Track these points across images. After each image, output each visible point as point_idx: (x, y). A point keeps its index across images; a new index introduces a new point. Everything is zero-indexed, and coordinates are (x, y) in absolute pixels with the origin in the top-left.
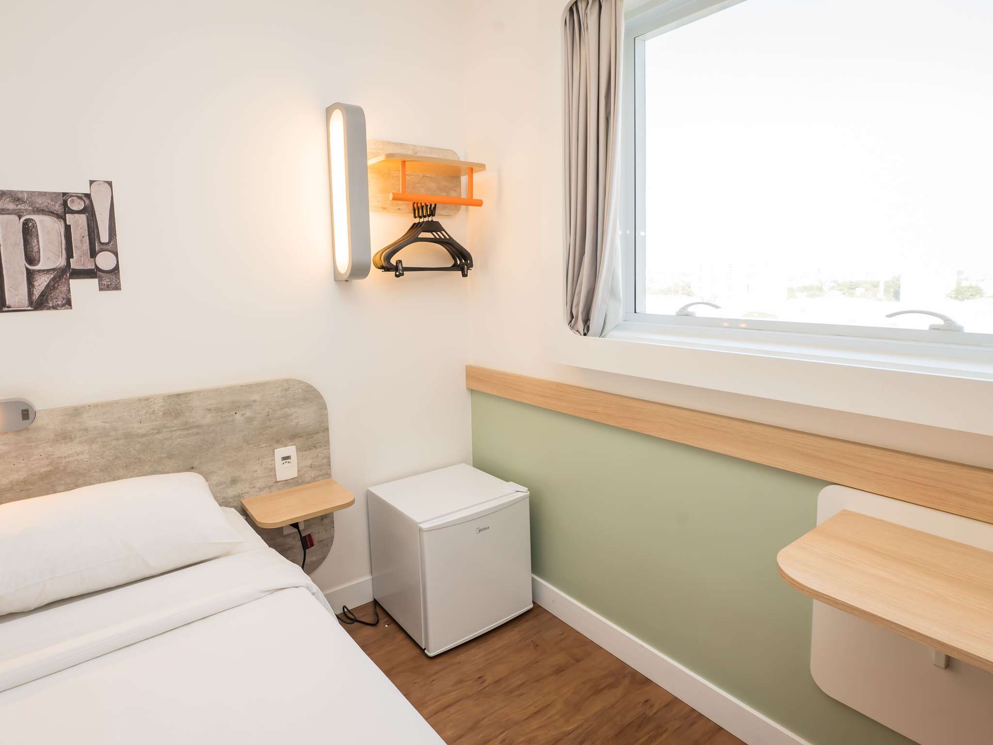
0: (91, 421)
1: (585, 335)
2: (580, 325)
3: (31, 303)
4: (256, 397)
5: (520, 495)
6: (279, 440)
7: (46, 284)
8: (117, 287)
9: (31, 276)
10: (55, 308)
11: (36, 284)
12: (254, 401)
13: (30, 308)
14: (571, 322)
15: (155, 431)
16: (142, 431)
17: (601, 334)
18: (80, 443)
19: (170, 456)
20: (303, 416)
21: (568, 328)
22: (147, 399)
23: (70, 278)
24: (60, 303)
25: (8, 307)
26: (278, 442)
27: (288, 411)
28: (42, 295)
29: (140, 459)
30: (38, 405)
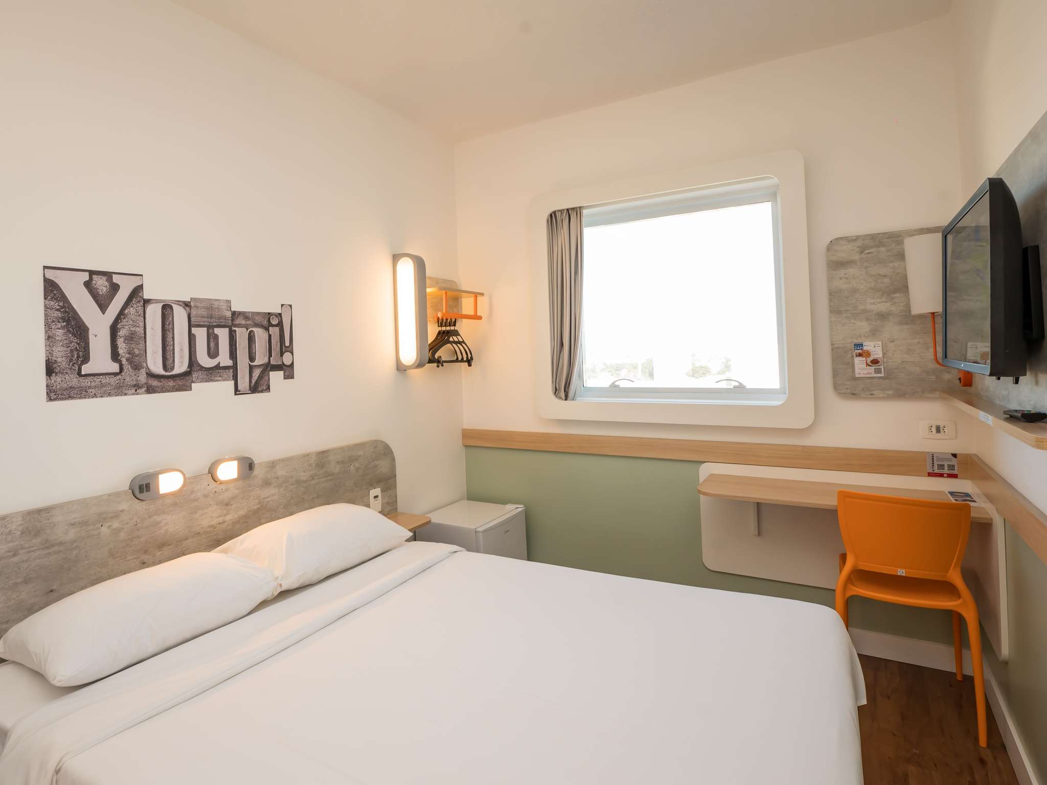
0: (281, 472)
1: (566, 399)
2: (563, 394)
3: (250, 389)
4: (360, 453)
5: (520, 509)
6: (372, 485)
7: (258, 375)
8: (292, 377)
9: (251, 368)
10: (262, 391)
11: (253, 375)
12: (360, 456)
13: (249, 392)
14: (556, 392)
15: (311, 478)
16: (304, 478)
17: (573, 400)
18: (275, 487)
19: (318, 497)
20: (383, 466)
21: (553, 397)
22: (308, 455)
23: (270, 371)
24: (264, 388)
25: (239, 391)
26: (371, 485)
27: (376, 463)
28: (257, 382)
29: (303, 499)
30: (256, 461)
